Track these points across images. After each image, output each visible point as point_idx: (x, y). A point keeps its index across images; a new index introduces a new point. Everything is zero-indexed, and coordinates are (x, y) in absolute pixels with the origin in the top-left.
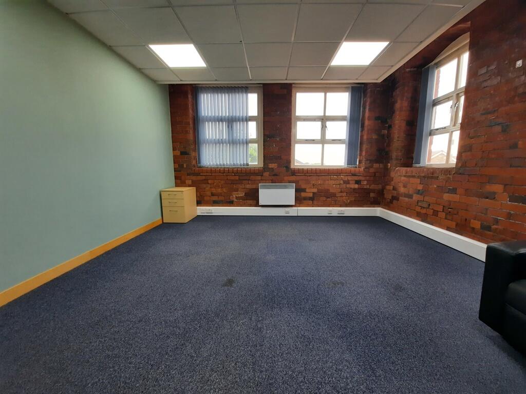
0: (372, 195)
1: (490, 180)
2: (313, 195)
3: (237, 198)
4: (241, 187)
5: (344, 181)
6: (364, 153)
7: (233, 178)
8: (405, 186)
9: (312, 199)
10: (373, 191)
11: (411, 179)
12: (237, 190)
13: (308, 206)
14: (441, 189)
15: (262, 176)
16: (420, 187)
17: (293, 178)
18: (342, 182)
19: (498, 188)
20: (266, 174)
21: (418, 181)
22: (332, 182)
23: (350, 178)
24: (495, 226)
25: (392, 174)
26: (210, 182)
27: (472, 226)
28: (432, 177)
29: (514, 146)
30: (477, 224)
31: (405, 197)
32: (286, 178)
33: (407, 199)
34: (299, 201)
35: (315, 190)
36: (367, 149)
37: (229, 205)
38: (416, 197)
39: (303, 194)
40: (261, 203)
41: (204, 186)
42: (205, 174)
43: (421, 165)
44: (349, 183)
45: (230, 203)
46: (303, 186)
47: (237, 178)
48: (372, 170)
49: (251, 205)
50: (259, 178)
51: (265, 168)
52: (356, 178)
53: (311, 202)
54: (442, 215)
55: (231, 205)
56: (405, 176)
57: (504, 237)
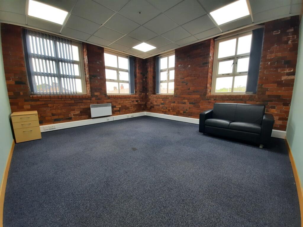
0: (142, 106)
1: (184, 98)
2: (120, 109)
3: (74, 115)
4: (77, 107)
5: (132, 101)
6: (138, 88)
7: (69, 102)
8: (156, 102)
9: (119, 111)
10: (142, 105)
11: (158, 99)
12: (74, 110)
13: (117, 115)
14: (170, 102)
15: (91, 100)
16: (162, 102)
17: (109, 100)
18: (131, 101)
19: (186, 101)
20: (94, 99)
21: (161, 100)
22: (127, 102)
23: (134, 100)
24: (186, 112)
25: (150, 97)
26: (49, 105)
27: (181, 112)
28: (166, 98)
29: (189, 89)
30: (182, 112)
31: (156, 106)
32: (105, 101)
33: (157, 107)
34: (114, 113)
35: (120, 106)
36: (139, 86)
37: (68, 120)
38: (161, 106)
39: (115, 109)
40: (92, 116)
41: (45, 109)
42: (45, 100)
43: (159, 94)
44: (134, 102)
45: (70, 119)
46: (114, 105)
47: (73, 102)
48: (141, 96)
49: (85, 119)
50: (89, 101)
51: (92, 95)
52: (136, 99)
53: (119, 112)
54: (171, 111)
55: (70, 120)
56: (156, 98)
57: (189, 114)
